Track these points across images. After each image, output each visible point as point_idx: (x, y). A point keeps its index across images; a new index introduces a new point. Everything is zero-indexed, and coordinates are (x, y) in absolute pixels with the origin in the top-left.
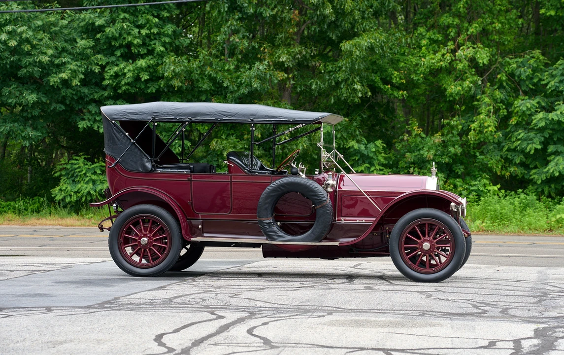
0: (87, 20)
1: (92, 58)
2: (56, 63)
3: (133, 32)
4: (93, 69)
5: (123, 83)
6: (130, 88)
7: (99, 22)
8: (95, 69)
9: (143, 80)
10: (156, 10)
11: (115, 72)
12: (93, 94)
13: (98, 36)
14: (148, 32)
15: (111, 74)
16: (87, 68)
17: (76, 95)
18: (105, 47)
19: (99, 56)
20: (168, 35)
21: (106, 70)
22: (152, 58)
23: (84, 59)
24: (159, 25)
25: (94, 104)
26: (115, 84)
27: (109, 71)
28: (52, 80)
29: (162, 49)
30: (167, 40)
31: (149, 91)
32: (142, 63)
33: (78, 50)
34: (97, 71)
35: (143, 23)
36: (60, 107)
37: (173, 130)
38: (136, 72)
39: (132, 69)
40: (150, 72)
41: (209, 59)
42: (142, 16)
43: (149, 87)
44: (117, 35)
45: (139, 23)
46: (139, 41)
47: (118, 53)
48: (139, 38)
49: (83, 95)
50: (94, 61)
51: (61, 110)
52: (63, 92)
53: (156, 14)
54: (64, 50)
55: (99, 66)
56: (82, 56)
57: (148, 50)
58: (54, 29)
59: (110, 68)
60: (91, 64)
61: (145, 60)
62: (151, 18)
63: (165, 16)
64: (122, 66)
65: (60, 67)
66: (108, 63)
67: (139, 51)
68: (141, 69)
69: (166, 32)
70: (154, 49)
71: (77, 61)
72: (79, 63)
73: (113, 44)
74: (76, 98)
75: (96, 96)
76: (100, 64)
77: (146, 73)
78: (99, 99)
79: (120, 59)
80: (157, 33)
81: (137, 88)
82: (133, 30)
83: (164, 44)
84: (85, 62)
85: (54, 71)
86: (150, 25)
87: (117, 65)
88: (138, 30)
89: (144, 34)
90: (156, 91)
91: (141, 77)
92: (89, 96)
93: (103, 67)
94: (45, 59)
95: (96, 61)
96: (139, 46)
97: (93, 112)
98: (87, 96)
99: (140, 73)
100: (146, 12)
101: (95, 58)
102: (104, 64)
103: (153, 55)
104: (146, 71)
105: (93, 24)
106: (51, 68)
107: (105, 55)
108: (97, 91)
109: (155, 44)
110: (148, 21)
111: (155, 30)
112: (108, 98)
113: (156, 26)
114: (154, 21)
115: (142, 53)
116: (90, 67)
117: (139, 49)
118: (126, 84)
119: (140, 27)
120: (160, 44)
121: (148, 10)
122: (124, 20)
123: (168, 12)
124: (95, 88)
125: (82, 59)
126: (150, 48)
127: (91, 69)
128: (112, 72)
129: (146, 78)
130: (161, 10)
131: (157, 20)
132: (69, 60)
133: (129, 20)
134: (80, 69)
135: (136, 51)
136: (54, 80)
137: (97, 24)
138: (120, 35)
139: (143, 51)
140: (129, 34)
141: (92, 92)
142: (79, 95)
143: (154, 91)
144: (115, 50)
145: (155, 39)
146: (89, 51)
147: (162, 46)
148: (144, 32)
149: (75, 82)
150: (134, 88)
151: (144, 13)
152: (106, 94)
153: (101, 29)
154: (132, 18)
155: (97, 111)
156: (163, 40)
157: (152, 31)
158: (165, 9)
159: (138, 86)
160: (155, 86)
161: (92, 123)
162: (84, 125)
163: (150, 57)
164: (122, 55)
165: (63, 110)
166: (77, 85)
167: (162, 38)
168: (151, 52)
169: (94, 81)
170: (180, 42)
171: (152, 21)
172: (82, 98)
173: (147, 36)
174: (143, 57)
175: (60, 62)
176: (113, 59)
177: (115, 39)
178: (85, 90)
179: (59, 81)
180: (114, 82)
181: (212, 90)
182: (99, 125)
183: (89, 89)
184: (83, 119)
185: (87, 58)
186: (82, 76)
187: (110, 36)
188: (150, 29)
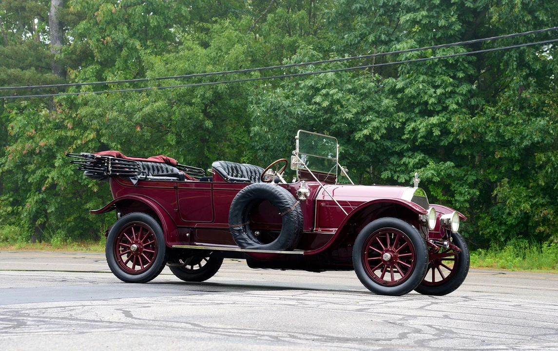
0: (391, 84)
1: (395, 115)
2: (362, 121)
3: (429, 92)
4: (395, 125)
5: (419, 136)
6: (424, 140)
7: (399, 85)
8: (396, 125)
10: (453, 70)
11: (413, 128)
12: (395, 147)
13: (400, 96)
14: (443, 91)
15: (409, 129)
16: (390, 123)
17: (380, 147)
18: (407, 105)
19: (401, 114)
20: (462, 95)
21: (405, 126)
23: (388, 117)
24: (455, 85)
25: (396, 156)
26: (412, 137)
27: (408, 127)
29: (455, 106)
30: (461, 99)
31: (442, 144)
32: (434, 120)
33: (383, 108)
34: (397, 127)
35: (439, 84)
36: (365, 158)
37: (465, 179)
39: (425, 125)
40: (441, 127)
42: (439, 77)
43: (443, 140)
44: (416, 95)
45: (437, 84)
46: (434, 100)
47: (417, 110)
48: (434, 97)
49: (385, 147)
50: (396, 118)
52: (367, 145)
53: (452, 75)
54: (370, 108)
55: (400, 122)
56: (386, 113)
57: (443, 107)
58: (362, 91)
59: (409, 124)
60: (393, 120)
61: (438, 117)
62: (445, 78)
63: (461, 77)
64: (418, 122)
65: (366, 124)
66: (407, 120)
67: (434, 109)
68: (434, 125)
69: (461, 91)
70: (448, 106)
71: (382, 118)
72: (382, 120)
73: (412, 102)
74: (379, 150)
75: (397, 149)
76: (401, 120)
77: (438, 128)
78: (400, 151)
79: (418, 116)
80: (452, 92)
81: (431, 140)
82: (430, 90)
83: (457, 103)
86: (445, 86)
87: (415, 121)
88: (434, 90)
89: (439, 93)
90: (448, 144)
91: (433, 131)
92: (391, 148)
93: (404, 124)
94: (350, 116)
96: (435, 104)
97: (395, 163)
98: (390, 148)
99: (433, 127)
100: (443, 73)
101: (397, 115)
102: (404, 121)
103: (446, 111)
105: (395, 87)
106: (358, 125)
107: (407, 113)
108: (399, 144)
109: (449, 102)
110: (443, 81)
111: (449, 89)
112: (408, 150)
113: (451, 84)
114: (449, 81)
115: (437, 110)
116: (392, 123)
117: (434, 107)
118: (421, 137)
119: (436, 87)
120: (454, 102)
121: (445, 72)
123: (464, 72)
124: (397, 142)
125: (386, 116)
126: (445, 105)
127: (393, 125)
129: (437, 134)
130: (458, 71)
131: (452, 80)
132: (374, 118)
133: (426, 81)
134: (383, 125)
135: (432, 109)
136: (358, 135)
137: (398, 87)
138: (418, 94)
139: (438, 108)
140: (426, 93)
141: (394, 145)
142: (382, 147)
143: (446, 144)
144: (414, 108)
145: (450, 97)
146: (392, 109)
148: (439, 91)
149: (376, 137)
150: (429, 141)
151: (441, 74)
152: (406, 147)
153: (401, 90)
154: (430, 79)
155: (398, 163)
157: (447, 90)
158: (461, 70)
160: (448, 139)
161: (393, 173)
162: (385, 174)
163: (444, 113)
164: (420, 112)
166: (378, 139)
167: (456, 97)
168: (445, 109)
169: (397, 135)
171: (447, 82)
172: (384, 150)
173: (443, 94)
174: (438, 113)
175: (366, 120)
176: (413, 116)
177: (413, 97)
178: (388, 143)
179: (362, 136)
182: (398, 175)
183: (392, 143)
184: (386, 170)
185: (391, 114)
186: (384, 131)
187: (410, 95)
188: (445, 89)
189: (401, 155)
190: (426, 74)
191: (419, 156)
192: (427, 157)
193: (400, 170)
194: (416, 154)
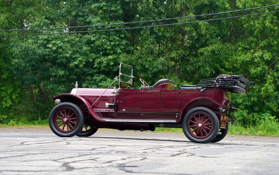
0: (88, 38)
1: (89, 55)
2: (73, 57)
3: (107, 44)
4: (90, 60)
5: (102, 66)
6: (105, 68)
7: (93, 39)
9: (111, 65)
10: (119, 34)
11: (99, 62)
12: (89, 71)
13: (92, 45)
14: (114, 43)
15: (97, 62)
16: (87, 59)
17: (82, 71)
18: (96, 50)
19: (92, 54)
20: (123, 45)
21: (95, 61)
22: (116, 55)
23: (86, 56)
24: (120, 41)
25: (90, 76)
26: (99, 67)
27: (96, 61)
28: (71, 65)
29: (120, 51)
30: (123, 47)
31: (114, 70)
32: (110, 57)
33: (83, 52)
34: (91, 61)
35: (112, 40)
36: (75, 77)
38: (108, 61)
39: (106, 60)
40: (114, 61)
41: (141, 56)
42: (112, 37)
43: (114, 69)
44: (101, 45)
45: (111, 40)
46: (110, 47)
47: (101, 53)
48: (110, 46)
49: (85, 71)
50: (90, 57)
51: (75, 78)
52: (76, 70)
53: (118, 36)
54: (77, 51)
55: (92, 59)
56: (85, 54)
57: (114, 52)
58: (73, 42)
59: (97, 59)
60: (89, 58)
61: (112, 56)
62: (115, 37)
63: (122, 37)
64: (102, 59)
65: (75, 59)
66: (96, 58)
67: (110, 52)
68: (110, 60)
69: (122, 44)
70: (116, 51)
71: (83, 56)
72: (83, 58)
73: (99, 49)
74: (81, 73)
75: (91, 72)
76: (93, 58)
77: (112, 62)
78: (92, 74)
79: (102, 56)
80: (118, 44)
81: (109, 69)
82: (108, 43)
83: (121, 49)
84: (86, 57)
85: (72, 61)
86: (115, 41)
87: (100, 58)
88: (109, 43)
89: (112, 44)
90: (117, 70)
91: (110, 63)
92: (87, 72)
93: (94, 59)
94: (68, 55)
95: (91, 57)
96: (110, 50)
97: (89, 79)
100: (114, 35)
101: (91, 55)
102: (94, 58)
103: (116, 54)
104: (113, 61)
105: (90, 40)
106: (71, 60)
107: (95, 54)
108: (91, 70)
109: (117, 49)
110: (114, 39)
111: (117, 43)
112: (96, 73)
113: (118, 41)
114: (117, 39)
115: (111, 53)
116: (88, 59)
117: (110, 51)
118: (104, 67)
119: (111, 41)
120: (120, 49)
121: (115, 34)
122: (104, 38)
123: (124, 35)
124: (90, 69)
125: (85, 56)
126: (115, 51)
127: (89, 60)
128: (98, 62)
129: (112, 64)
130: (121, 34)
131: (118, 38)
132: (79, 56)
133: (106, 38)
134: (84, 60)
135: (109, 52)
136: (72, 65)
137: (92, 40)
138: (102, 45)
139: (112, 52)
140: (106, 44)
141: (89, 70)
142: (83, 72)
143: (116, 70)
144: (100, 52)
145: (118, 47)
146: (88, 52)
147: (121, 50)
148: (112, 43)
149: (81, 66)
150: (107, 69)
151: (113, 35)
152: (95, 71)
153: (93, 42)
154: (107, 37)
155: (91, 79)
156: (121, 47)
157: (116, 43)
158: (123, 33)
159: (109, 68)
160: (117, 68)
161: (88, 84)
162: (84, 85)
163: (115, 55)
164: (103, 54)
165: (76, 78)
166: (81, 67)
167: (121, 46)
168: (115, 53)
169: (90, 65)
170: (129, 48)
171: (116, 39)
172: (84, 73)
173: (114, 45)
174: (111, 55)
175: (75, 57)
176: (99, 55)
177: (99, 46)
178: (86, 69)
179: (74, 65)
180: (99, 66)
181: (142, 70)
182: (91, 85)
183: (88, 69)
184: (85, 83)
185: (87, 55)
186: (84, 63)
187: (97, 45)
188: (115, 42)
189: (92, 75)
190: (105, 34)
191: (102, 76)
192: (106, 77)
193: (92, 83)
194: (100, 75)
